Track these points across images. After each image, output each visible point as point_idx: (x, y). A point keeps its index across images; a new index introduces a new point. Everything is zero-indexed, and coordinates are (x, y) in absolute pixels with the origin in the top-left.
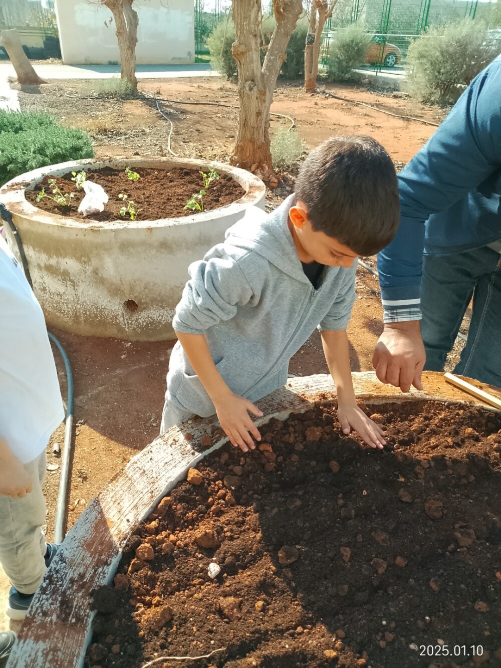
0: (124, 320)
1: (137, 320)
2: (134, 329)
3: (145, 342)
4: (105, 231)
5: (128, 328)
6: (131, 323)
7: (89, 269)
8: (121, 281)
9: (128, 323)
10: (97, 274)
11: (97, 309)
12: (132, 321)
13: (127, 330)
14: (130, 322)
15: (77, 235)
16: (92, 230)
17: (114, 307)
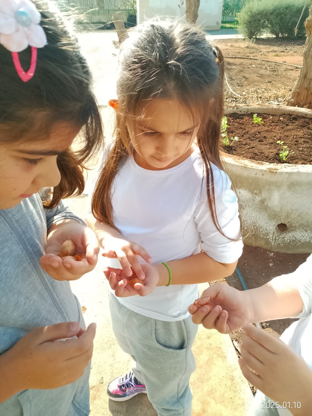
0: (273, 237)
1: (284, 237)
2: (279, 244)
3: (283, 254)
4: (281, 173)
5: (274, 242)
6: (278, 240)
7: (258, 199)
8: (281, 210)
9: (275, 239)
10: (263, 203)
11: (254, 226)
12: (280, 238)
13: (273, 244)
14: (277, 238)
15: (256, 174)
16: (271, 171)
17: (270, 227)
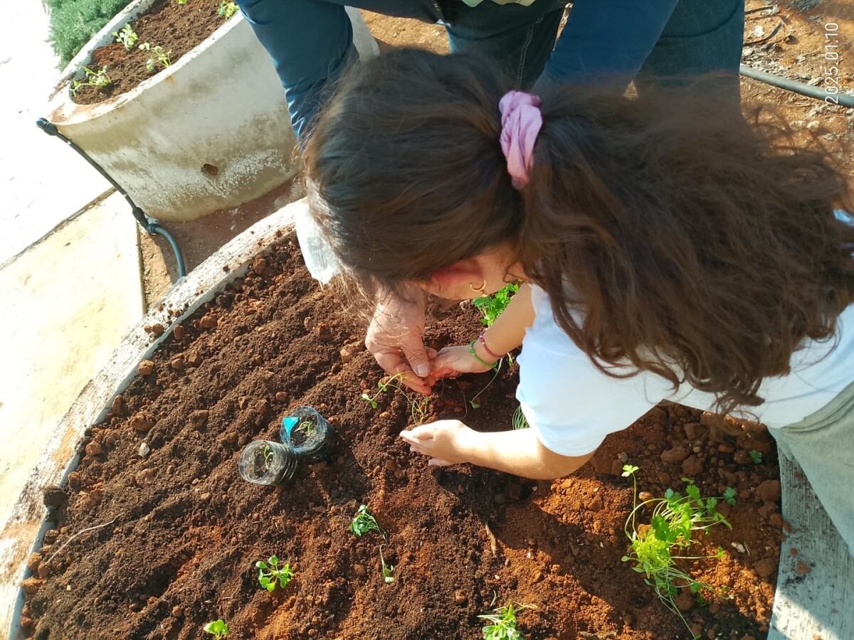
0: (214, 188)
1: (226, 182)
2: (231, 193)
3: (251, 201)
4: (130, 104)
5: (224, 194)
6: (223, 188)
7: (145, 151)
8: (182, 149)
9: (220, 189)
10: (155, 153)
11: (182, 188)
12: (223, 185)
15: (110, 122)
16: (120, 109)
17: (196, 179)
